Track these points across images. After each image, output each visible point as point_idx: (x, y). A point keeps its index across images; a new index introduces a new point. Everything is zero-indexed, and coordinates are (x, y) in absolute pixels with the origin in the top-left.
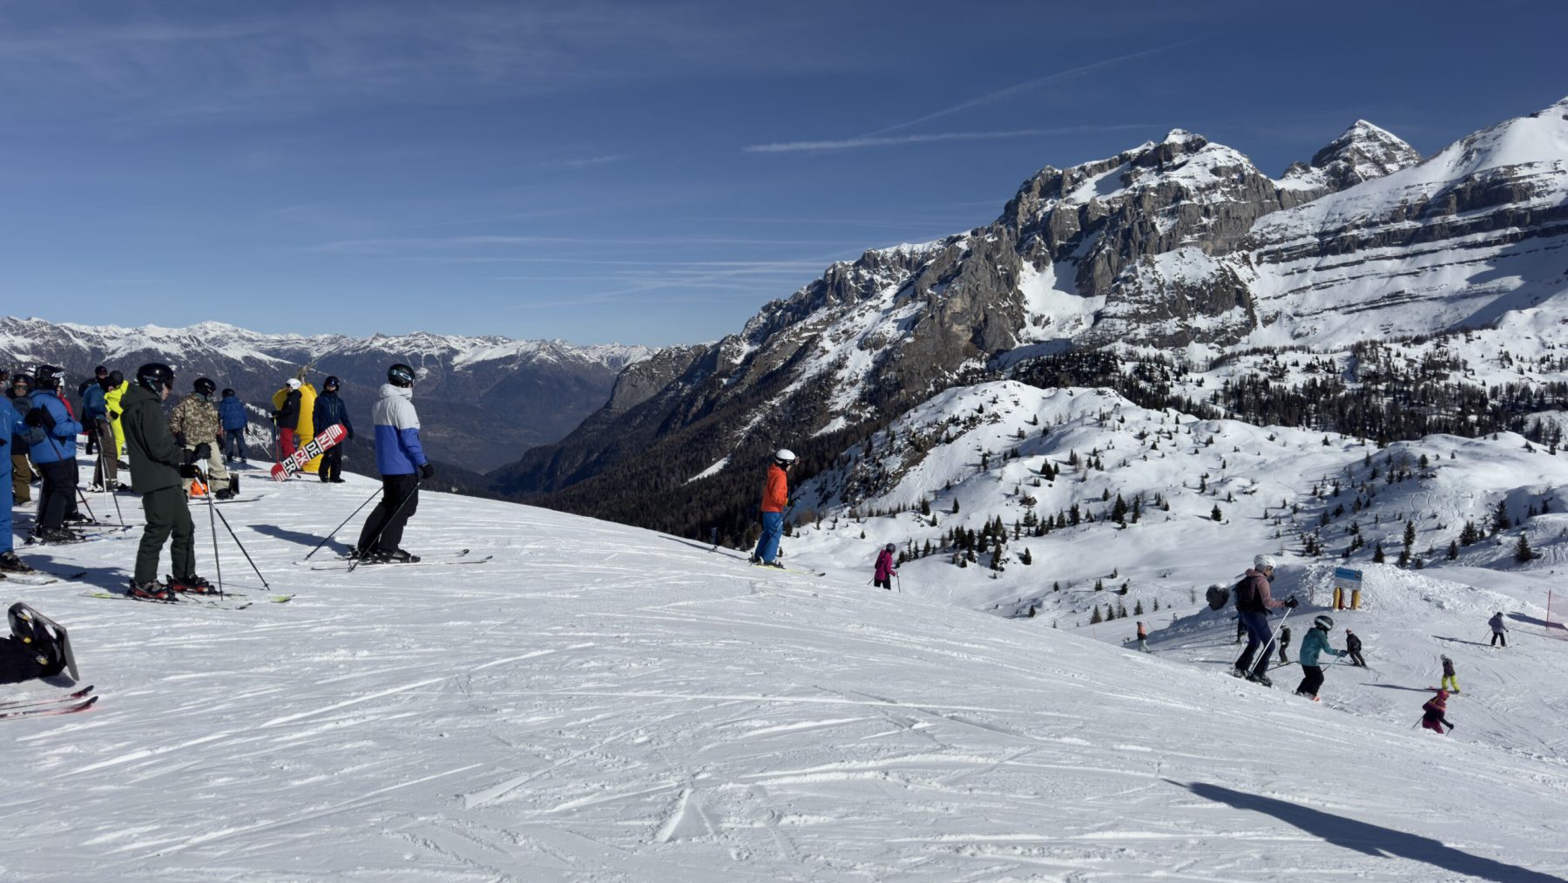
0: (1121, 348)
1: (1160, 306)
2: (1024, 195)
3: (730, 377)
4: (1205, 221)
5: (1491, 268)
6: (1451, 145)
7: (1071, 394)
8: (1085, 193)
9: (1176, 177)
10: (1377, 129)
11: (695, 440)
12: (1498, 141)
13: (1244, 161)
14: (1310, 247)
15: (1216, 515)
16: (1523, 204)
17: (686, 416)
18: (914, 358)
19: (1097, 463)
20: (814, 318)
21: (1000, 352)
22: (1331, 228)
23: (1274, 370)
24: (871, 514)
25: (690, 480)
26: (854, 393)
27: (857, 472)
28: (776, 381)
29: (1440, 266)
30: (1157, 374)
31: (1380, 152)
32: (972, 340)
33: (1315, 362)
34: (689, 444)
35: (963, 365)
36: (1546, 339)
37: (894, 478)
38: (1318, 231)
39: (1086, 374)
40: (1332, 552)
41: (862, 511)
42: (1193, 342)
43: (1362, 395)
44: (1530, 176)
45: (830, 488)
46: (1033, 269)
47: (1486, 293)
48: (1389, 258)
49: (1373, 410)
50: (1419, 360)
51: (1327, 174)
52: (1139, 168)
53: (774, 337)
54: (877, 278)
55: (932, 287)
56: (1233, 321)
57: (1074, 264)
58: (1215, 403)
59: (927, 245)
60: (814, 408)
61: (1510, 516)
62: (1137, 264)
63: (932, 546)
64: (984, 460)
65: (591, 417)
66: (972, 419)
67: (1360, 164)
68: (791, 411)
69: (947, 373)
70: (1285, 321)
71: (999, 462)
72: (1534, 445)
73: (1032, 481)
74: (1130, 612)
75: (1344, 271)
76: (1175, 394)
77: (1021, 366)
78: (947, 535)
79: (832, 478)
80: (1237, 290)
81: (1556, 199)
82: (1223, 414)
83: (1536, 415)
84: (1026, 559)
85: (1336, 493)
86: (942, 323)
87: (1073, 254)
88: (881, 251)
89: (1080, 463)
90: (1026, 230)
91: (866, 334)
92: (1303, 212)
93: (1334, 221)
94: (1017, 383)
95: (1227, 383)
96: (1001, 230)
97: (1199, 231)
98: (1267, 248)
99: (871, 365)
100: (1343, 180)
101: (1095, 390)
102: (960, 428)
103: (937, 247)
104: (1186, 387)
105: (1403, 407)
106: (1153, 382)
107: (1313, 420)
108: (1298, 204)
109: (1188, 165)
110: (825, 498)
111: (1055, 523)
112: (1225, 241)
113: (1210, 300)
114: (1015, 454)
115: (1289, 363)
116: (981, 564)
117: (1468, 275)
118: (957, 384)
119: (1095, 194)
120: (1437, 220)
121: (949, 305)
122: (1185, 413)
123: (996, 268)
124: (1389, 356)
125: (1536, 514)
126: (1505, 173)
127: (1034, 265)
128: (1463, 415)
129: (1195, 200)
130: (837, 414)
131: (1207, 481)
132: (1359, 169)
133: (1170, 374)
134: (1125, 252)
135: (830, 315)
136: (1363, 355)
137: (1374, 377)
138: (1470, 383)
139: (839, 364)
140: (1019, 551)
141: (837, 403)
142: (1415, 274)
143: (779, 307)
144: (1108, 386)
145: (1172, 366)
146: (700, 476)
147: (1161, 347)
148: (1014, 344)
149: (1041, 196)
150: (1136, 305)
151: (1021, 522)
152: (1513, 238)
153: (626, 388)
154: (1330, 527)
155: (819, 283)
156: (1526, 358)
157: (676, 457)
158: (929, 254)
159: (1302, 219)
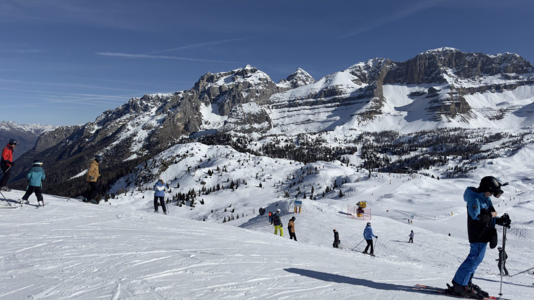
0: (232, 133)
1: (244, 120)
2: (201, 81)
3: (89, 138)
4: (257, 94)
5: (332, 114)
6: (322, 78)
7: (217, 147)
8: (221, 82)
9: (248, 80)
10: (304, 71)
11: (74, 162)
12: (334, 78)
13: (268, 77)
14: (286, 105)
15: (261, 186)
16: (340, 96)
17: (70, 153)
18: (163, 134)
19: (226, 170)
20: (124, 117)
21: (194, 133)
22: (292, 99)
23: (276, 141)
24: (146, 189)
25: (71, 178)
26: (140, 145)
27: (141, 174)
28: (109, 140)
29: (320, 112)
30: (243, 141)
31: (304, 78)
32: (184, 128)
33: (288, 139)
34: (71, 164)
35: (181, 137)
36: (345, 134)
37: (156, 176)
38: (288, 100)
39: (222, 141)
40: (292, 196)
41: (143, 189)
42: (254, 132)
43: (300, 149)
44: (342, 88)
45: (131, 180)
46: (205, 106)
47: (331, 121)
48: (307, 109)
49: (303, 154)
50: (315, 139)
51: (291, 83)
52: (237, 76)
53: (108, 124)
54: (149, 104)
55: (170, 109)
56: (265, 126)
57: (218, 105)
58: (260, 151)
59: (168, 94)
60: (124, 150)
61: (338, 184)
62: (237, 106)
63: (169, 200)
64: (188, 169)
65: (26, 153)
66: (184, 155)
67: (299, 81)
68: (115, 152)
69: (175, 139)
70: (279, 126)
71: (194, 170)
72: (343, 164)
73: (205, 176)
74: (235, 218)
75: (295, 112)
76: (249, 148)
77: (201, 137)
78: (175, 196)
79: (132, 177)
80: (266, 116)
81: (348, 95)
82: (262, 154)
83: (343, 155)
84: (202, 203)
85: (294, 178)
86: (173, 122)
87: (217, 102)
88: (151, 95)
89: (220, 170)
90: (202, 92)
91: (145, 124)
92: (284, 94)
93: (293, 97)
94: (200, 143)
95: (263, 145)
96: (194, 91)
97: (255, 97)
98: (275, 104)
99: (147, 135)
100: (295, 85)
101: (225, 146)
102: (180, 158)
103: (171, 95)
104: (252, 146)
105: (311, 153)
106: (242, 144)
107: (287, 156)
108: (283, 91)
109: (252, 76)
110: (128, 184)
111: (212, 190)
112: (263, 101)
113: (259, 119)
114: (199, 167)
115: (281, 139)
116: (187, 205)
117: (327, 115)
118: (179, 143)
119: (224, 83)
120: (319, 99)
121: (176, 116)
122: (252, 154)
123: (192, 104)
124: (307, 138)
125: (344, 183)
126: (336, 87)
127: (205, 104)
128: (326, 155)
129: (254, 88)
130: (134, 153)
131: (258, 175)
132: (299, 82)
133: (247, 141)
134: (233, 102)
135: (131, 116)
136: (300, 137)
137: (303, 144)
138: (327, 146)
139: (135, 135)
140: (200, 200)
141: (133, 149)
142: (314, 114)
143: (110, 112)
144: (228, 145)
145: (248, 139)
146: (76, 177)
147: (244, 133)
148: (198, 130)
149: (207, 82)
150: (237, 120)
151: (201, 190)
152: (338, 106)
153: (43, 142)
154: (292, 188)
155: (126, 105)
156: (341, 139)
157: (65, 169)
158: (168, 97)
159: (284, 96)
